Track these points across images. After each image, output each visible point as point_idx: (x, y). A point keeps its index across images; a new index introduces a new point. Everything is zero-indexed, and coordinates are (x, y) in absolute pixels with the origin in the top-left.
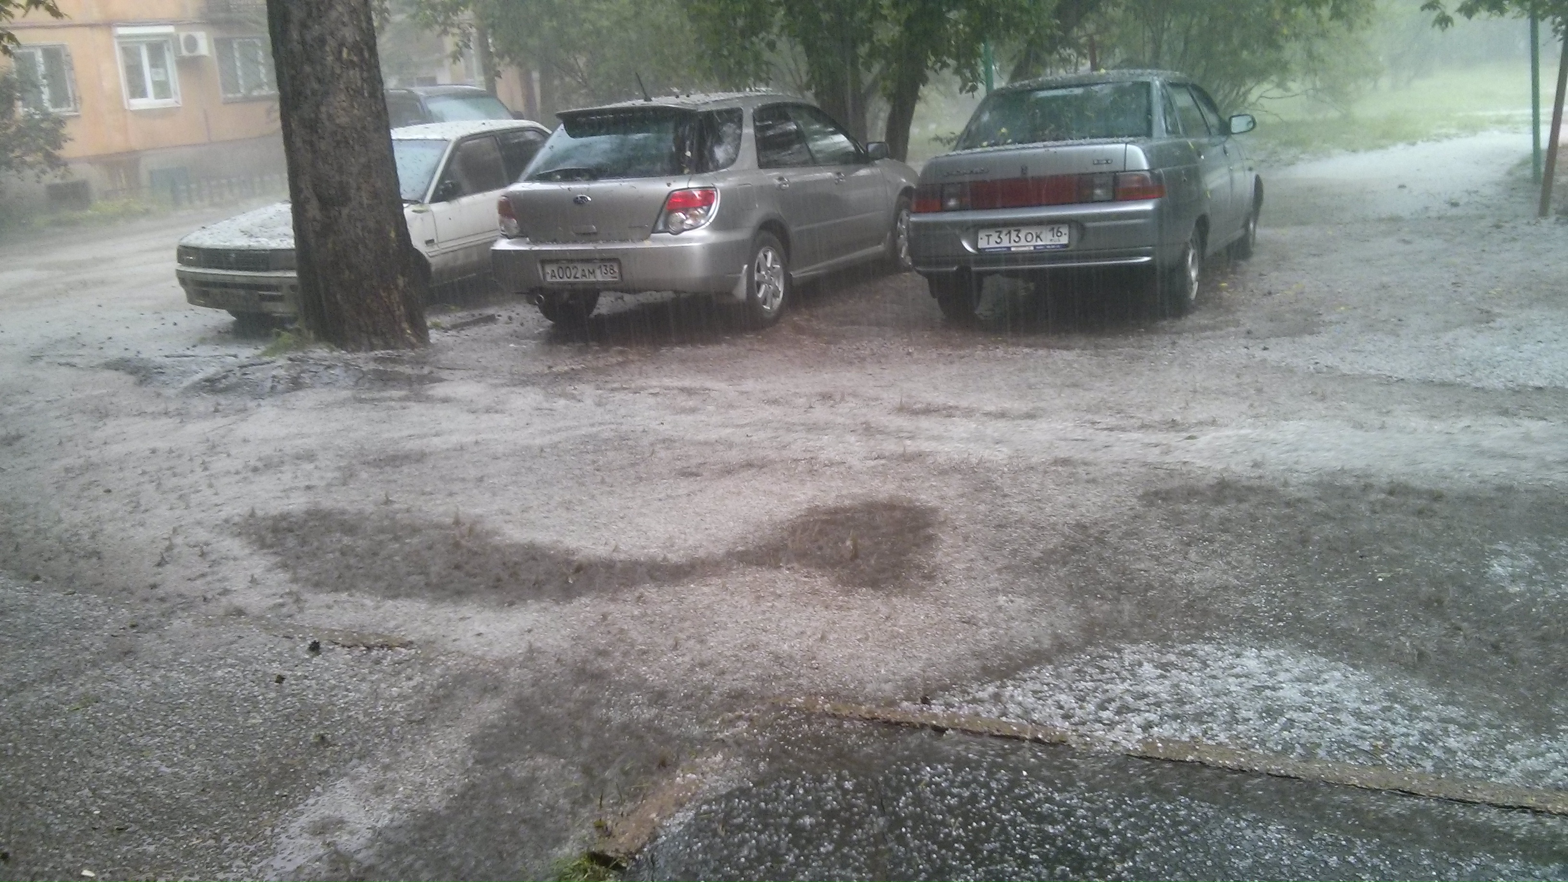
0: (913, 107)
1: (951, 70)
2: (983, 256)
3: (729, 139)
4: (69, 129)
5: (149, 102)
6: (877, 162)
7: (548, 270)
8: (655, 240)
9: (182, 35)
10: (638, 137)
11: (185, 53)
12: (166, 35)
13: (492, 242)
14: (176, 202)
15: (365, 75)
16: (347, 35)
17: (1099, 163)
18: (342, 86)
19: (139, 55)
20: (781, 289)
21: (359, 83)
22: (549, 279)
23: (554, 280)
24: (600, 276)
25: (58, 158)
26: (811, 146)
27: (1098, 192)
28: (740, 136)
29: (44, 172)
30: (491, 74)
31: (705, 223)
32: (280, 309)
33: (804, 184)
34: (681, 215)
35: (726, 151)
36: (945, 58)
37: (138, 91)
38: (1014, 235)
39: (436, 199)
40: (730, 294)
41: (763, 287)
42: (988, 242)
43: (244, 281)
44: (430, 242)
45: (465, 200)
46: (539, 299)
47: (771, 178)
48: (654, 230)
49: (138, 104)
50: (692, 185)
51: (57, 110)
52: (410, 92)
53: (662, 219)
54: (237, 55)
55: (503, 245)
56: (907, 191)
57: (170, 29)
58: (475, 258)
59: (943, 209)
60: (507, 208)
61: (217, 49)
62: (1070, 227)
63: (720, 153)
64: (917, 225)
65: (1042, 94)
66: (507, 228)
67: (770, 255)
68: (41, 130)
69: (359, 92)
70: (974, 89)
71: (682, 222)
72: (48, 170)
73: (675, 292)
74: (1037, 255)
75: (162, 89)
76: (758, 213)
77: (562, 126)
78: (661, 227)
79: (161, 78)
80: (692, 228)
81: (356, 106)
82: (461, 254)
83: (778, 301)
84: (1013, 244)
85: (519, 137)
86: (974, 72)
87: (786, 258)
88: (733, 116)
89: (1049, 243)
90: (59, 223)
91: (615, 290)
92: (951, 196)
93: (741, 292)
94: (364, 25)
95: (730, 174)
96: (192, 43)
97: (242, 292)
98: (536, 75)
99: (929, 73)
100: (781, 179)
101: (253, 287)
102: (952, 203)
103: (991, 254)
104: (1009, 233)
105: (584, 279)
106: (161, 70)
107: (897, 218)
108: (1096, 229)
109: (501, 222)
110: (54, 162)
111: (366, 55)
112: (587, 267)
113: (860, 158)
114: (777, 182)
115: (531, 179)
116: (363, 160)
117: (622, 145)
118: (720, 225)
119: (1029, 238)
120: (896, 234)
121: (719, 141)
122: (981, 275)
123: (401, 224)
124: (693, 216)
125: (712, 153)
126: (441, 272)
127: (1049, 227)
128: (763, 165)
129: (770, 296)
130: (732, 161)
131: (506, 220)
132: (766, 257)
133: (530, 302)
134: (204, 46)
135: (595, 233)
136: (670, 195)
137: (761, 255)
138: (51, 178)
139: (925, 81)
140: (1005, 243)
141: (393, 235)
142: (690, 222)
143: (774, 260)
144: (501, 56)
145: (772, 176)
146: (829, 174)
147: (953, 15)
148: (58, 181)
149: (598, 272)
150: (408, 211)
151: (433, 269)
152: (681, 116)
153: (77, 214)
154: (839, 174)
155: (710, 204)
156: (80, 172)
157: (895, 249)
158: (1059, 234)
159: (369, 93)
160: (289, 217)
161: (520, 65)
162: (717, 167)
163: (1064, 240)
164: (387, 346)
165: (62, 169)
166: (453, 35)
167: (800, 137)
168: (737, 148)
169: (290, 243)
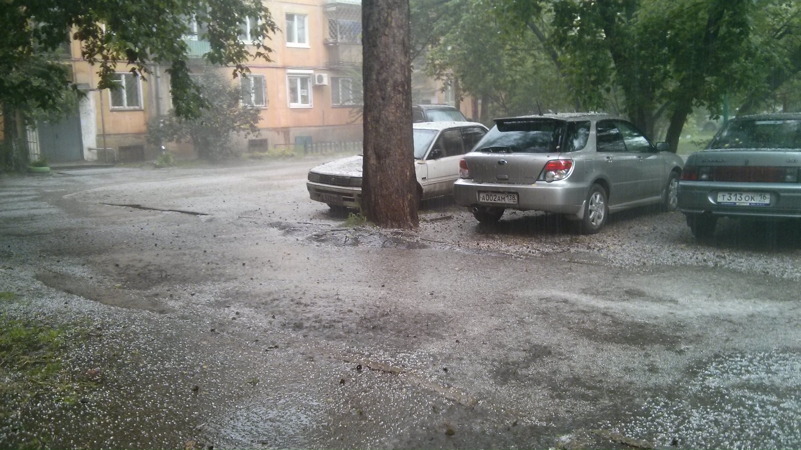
0: (683, 125)
1: (706, 107)
2: (720, 206)
3: (582, 136)
4: (262, 114)
5: (299, 105)
6: (661, 152)
7: (481, 195)
8: (539, 185)
9: (317, 75)
10: (533, 133)
11: (317, 83)
12: (310, 74)
13: (456, 180)
14: (306, 152)
15: (404, 97)
16: (398, 78)
17: (790, 161)
18: (393, 102)
19: (296, 83)
20: (603, 214)
21: (401, 101)
22: (481, 200)
23: (484, 201)
24: (508, 201)
25: (255, 127)
26: (626, 141)
27: (789, 177)
28: (588, 135)
29: (249, 133)
30: (458, 99)
31: (565, 178)
32: (351, 205)
33: (619, 162)
34: (553, 173)
35: (580, 143)
36: (702, 101)
37: (295, 100)
38: (738, 196)
39: (429, 158)
40: (575, 215)
41: (593, 213)
42: (723, 199)
43: (337, 190)
44: (424, 179)
45: (443, 160)
46: (475, 210)
47: (603, 157)
48: (538, 179)
49: (294, 105)
50: (560, 158)
51: (258, 106)
52: (419, 107)
53: (542, 174)
54: (340, 85)
55: (460, 182)
56: (676, 169)
57: (311, 72)
58: (444, 188)
59: (698, 179)
60: (464, 164)
61: (332, 82)
62: (771, 195)
63: (576, 143)
64: (684, 187)
65: (759, 123)
66: (463, 174)
67: (598, 196)
68: (250, 114)
69: (401, 105)
70: (717, 118)
71: (553, 176)
72: (251, 133)
73: (546, 212)
74: (751, 208)
75: (305, 99)
76: (595, 174)
77: (496, 126)
78: (541, 178)
79: (305, 94)
80: (558, 179)
81: (398, 111)
82: (438, 185)
83: (600, 221)
84: (737, 201)
85: (470, 130)
86: (718, 108)
87: (607, 198)
88: (585, 125)
89: (758, 202)
90: (253, 157)
91: (514, 208)
92: (703, 173)
93: (581, 215)
94: (407, 73)
95: (580, 154)
96: (320, 79)
97: (336, 196)
98: (480, 101)
99: (694, 108)
100: (608, 158)
101: (339, 193)
102: (704, 176)
103: (724, 206)
104: (736, 195)
105: (499, 202)
106: (305, 91)
107: (670, 183)
108: (784, 197)
109: (461, 171)
110: (254, 129)
111: (406, 88)
112: (500, 196)
113: (652, 150)
114: (606, 159)
115: (477, 150)
116: (399, 137)
117: (525, 137)
118: (572, 179)
119: (747, 198)
120: (668, 191)
121: (576, 138)
122: (718, 216)
123: (413, 169)
124: (559, 174)
125: (572, 143)
126: (427, 193)
127: (759, 194)
128: (599, 150)
129: (596, 217)
130: (581, 148)
131: (463, 170)
132: (596, 197)
133: (470, 211)
134: (326, 81)
135: (507, 179)
136: (548, 163)
137: (593, 196)
138: (252, 137)
139: (691, 112)
140: (733, 200)
141: (408, 174)
142: (557, 176)
143: (600, 199)
144: (464, 91)
145: (603, 156)
146: (635, 157)
147: (708, 79)
148: (254, 138)
149: (506, 199)
150: (416, 163)
151: (424, 192)
152: (558, 123)
153: (262, 154)
154: (640, 157)
155: (569, 168)
156: (265, 135)
157: (667, 198)
158: (765, 198)
159: (405, 106)
160: (362, 162)
161: (473, 95)
162: (574, 150)
163: (767, 201)
164: (399, 227)
165: (257, 132)
166: (442, 80)
167: (618, 137)
168: (586, 142)
169: (360, 175)
